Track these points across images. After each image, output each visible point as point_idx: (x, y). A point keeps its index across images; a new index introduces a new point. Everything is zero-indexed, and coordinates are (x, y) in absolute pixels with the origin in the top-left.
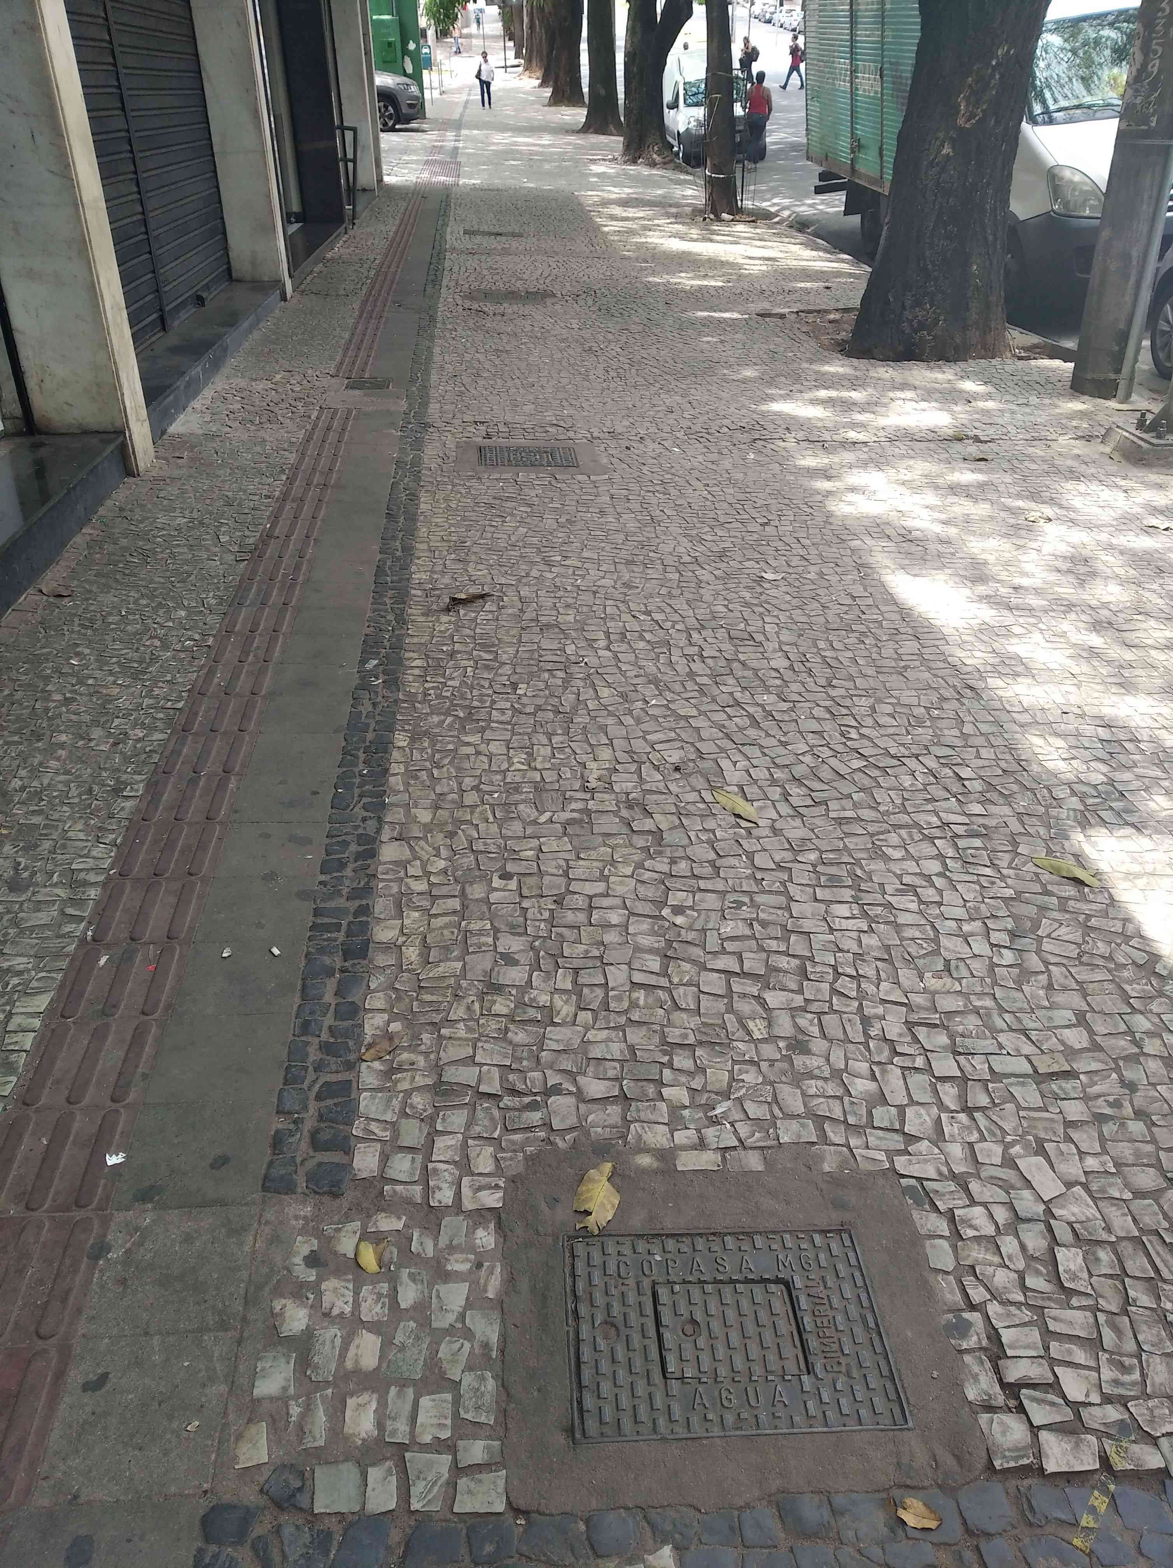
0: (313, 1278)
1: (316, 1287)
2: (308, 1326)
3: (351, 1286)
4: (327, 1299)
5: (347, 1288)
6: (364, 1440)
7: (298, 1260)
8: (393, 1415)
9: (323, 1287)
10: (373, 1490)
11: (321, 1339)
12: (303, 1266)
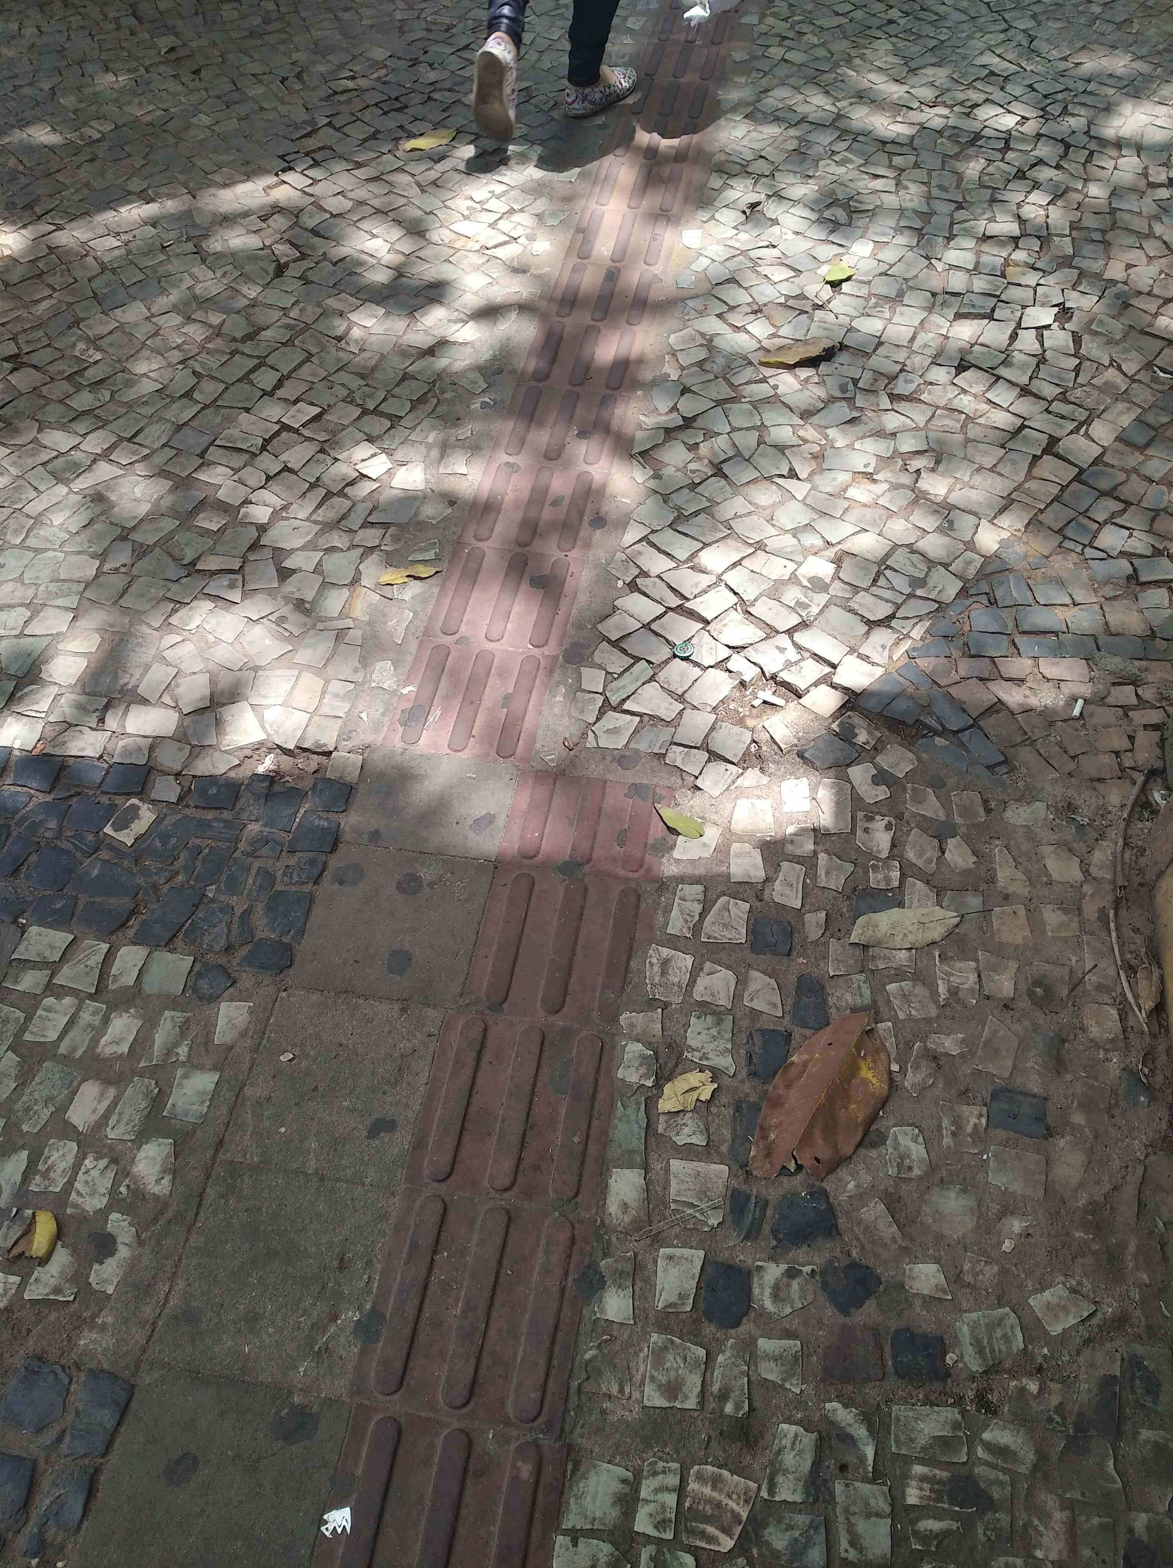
0: (114, 1216)
1: (115, 1203)
2: (139, 1149)
3: (74, 1195)
4: (105, 1183)
5: (78, 1193)
6: (127, 1012)
7: (123, 1252)
8: (90, 1030)
9: (105, 1200)
10: (135, 965)
11: (129, 1128)
12: (120, 1240)
